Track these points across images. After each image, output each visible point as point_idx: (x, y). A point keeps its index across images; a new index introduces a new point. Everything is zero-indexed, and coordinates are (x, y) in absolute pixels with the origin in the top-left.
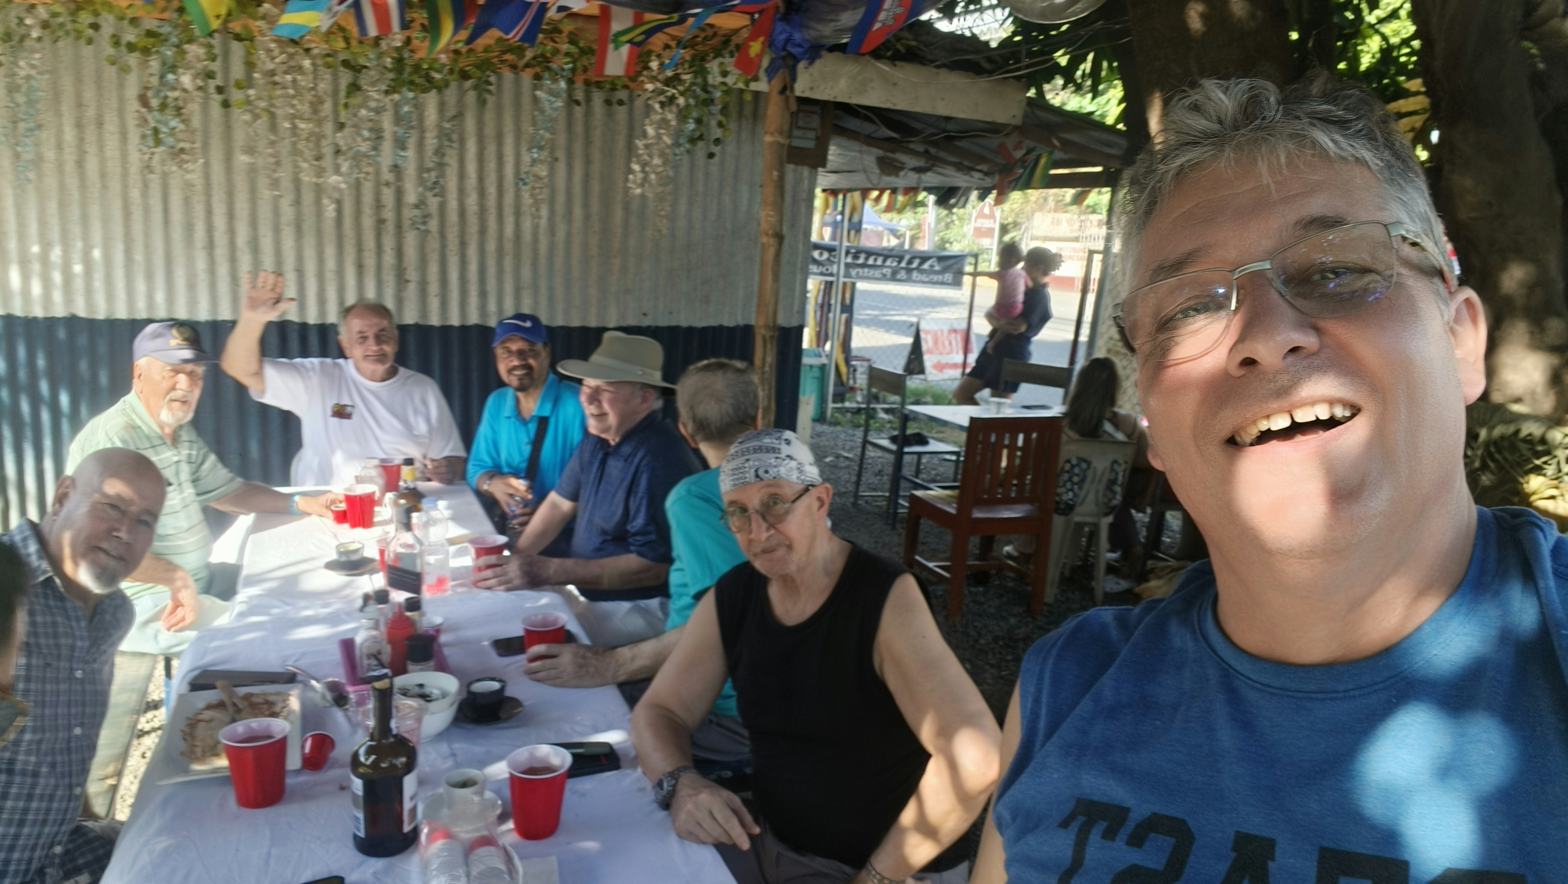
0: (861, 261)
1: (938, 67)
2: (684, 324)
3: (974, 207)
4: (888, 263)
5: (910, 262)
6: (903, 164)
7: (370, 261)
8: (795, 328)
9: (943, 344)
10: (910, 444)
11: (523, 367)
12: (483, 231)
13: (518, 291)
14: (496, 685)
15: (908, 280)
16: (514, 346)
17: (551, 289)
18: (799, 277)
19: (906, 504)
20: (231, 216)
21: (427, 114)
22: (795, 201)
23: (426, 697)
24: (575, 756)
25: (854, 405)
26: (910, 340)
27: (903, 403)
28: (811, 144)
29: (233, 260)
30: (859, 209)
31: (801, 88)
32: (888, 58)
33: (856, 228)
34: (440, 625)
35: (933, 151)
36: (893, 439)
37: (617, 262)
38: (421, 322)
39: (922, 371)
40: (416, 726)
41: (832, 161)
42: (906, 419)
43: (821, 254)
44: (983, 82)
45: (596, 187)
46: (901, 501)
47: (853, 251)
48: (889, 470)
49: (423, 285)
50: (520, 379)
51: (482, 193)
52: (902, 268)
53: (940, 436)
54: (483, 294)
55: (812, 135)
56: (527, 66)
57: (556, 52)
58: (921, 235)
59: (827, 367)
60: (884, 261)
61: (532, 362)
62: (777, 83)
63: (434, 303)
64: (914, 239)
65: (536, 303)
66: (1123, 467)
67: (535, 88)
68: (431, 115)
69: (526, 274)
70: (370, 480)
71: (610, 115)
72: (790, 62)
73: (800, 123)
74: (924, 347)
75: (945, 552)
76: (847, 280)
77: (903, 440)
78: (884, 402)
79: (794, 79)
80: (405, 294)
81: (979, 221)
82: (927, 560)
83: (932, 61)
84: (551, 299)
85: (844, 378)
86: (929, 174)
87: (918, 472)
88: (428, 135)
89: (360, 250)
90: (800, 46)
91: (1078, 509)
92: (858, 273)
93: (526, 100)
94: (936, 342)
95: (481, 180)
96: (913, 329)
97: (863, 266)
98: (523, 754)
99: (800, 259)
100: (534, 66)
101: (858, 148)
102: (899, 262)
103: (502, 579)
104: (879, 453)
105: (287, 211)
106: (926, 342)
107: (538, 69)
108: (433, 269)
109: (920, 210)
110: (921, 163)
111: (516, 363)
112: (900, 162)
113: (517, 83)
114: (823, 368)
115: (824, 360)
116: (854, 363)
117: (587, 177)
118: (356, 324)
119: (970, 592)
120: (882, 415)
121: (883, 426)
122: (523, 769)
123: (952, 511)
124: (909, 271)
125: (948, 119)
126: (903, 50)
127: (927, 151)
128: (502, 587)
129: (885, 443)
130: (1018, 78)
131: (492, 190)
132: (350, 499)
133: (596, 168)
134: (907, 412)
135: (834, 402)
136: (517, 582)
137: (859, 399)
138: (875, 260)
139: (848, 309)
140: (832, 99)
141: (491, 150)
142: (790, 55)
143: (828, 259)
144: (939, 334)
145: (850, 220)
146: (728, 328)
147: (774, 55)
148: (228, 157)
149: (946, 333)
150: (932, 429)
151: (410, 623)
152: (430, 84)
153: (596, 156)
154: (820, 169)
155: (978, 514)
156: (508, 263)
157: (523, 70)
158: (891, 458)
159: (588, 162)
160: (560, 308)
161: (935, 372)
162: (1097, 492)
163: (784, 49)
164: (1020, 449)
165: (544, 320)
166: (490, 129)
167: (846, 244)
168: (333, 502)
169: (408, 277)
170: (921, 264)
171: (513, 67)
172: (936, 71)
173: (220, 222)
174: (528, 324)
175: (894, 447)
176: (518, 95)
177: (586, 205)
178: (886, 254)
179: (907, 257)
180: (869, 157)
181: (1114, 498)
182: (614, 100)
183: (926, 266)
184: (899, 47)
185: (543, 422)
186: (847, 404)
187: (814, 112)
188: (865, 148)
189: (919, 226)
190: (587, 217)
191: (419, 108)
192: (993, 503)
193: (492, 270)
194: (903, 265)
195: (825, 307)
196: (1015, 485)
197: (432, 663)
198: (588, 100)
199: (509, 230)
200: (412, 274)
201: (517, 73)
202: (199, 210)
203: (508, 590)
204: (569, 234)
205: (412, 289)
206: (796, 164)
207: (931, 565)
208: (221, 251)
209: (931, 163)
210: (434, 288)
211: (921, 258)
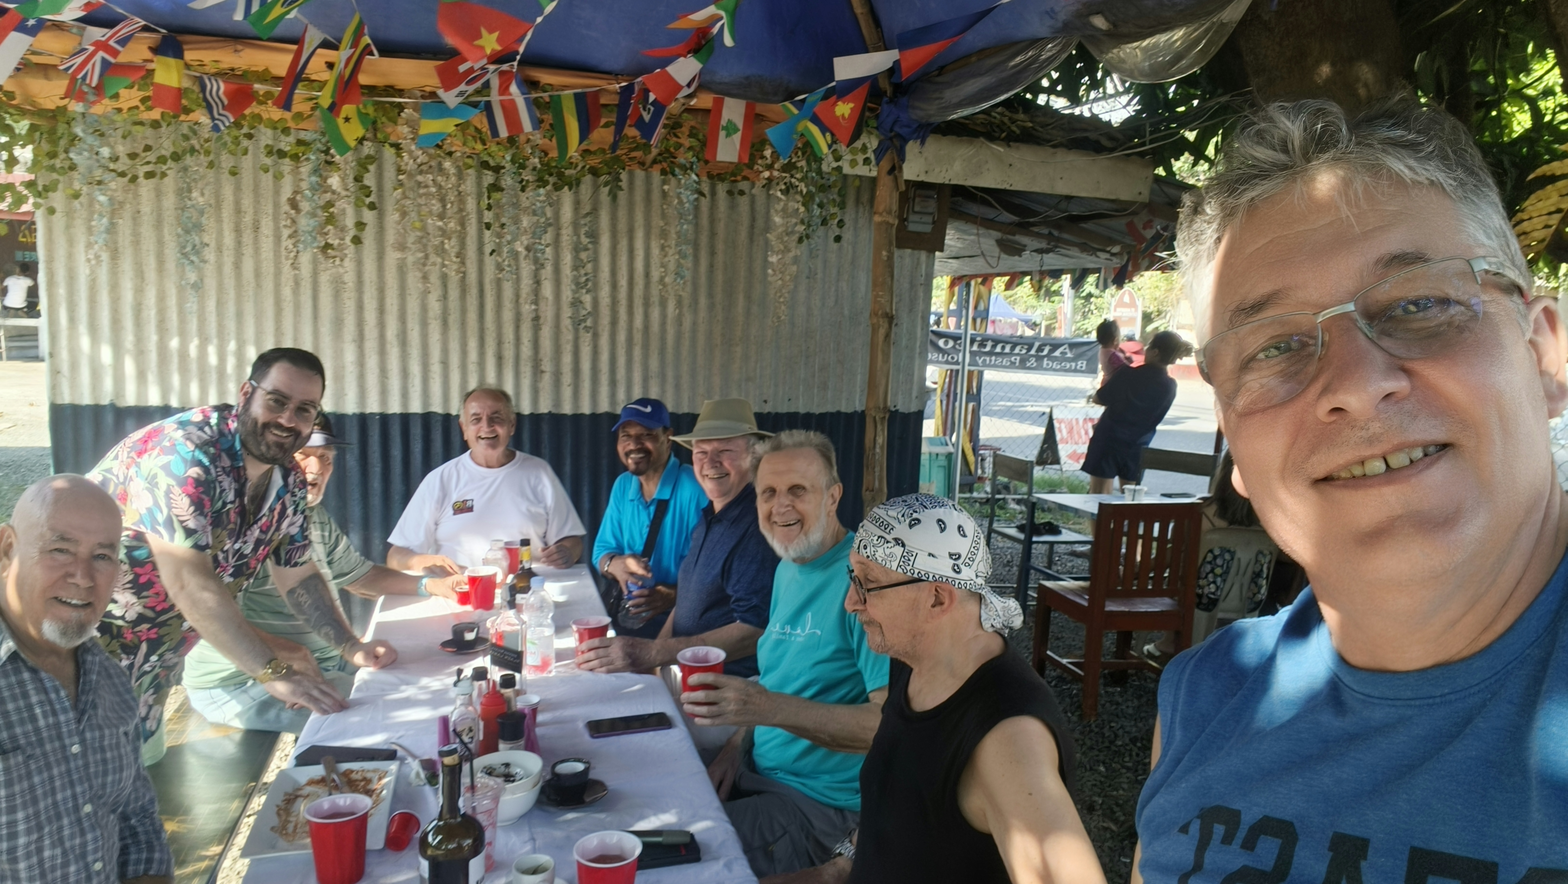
0: (988, 349)
1: (1054, 146)
2: (802, 411)
3: (1112, 296)
4: (1017, 351)
5: (1040, 349)
6: (1025, 246)
7: (509, 353)
8: (914, 413)
9: (1079, 433)
10: (1040, 534)
11: (638, 451)
12: (614, 322)
13: (646, 380)
14: (580, 767)
15: (1039, 368)
16: (633, 431)
17: (678, 378)
18: (917, 362)
19: (1035, 595)
20: (381, 310)
21: (562, 212)
22: (912, 285)
23: (509, 778)
24: (646, 845)
25: (983, 495)
26: (1042, 431)
27: (1030, 493)
28: (928, 229)
29: (382, 352)
30: (985, 297)
31: (912, 171)
32: (1003, 140)
33: (983, 315)
34: (538, 703)
35: (1056, 233)
36: (1021, 528)
37: (738, 350)
38: (554, 411)
39: (1056, 461)
40: (492, 806)
41: (951, 246)
42: (1033, 507)
43: (946, 343)
44: (1103, 160)
45: (720, 277)
46: (1030, 593)
47: (979, 339)
48: (1017, 561)
49: (557, 375)
50: (637, 463)
51: (614, 286)
52: (1032, 356)
53: (1077, 527)
54: (613, 383)
55: (929, 219)
56: (655, 162)
57: (679, 146)
58: (1057, 325)
59: (954, 456)
60: (1013, 349)
61: (649, 445)
62: (886, 164)
63: (567, 393)
64: (1049, 328)
65: (663, 391)
66: (1268, 559)
67: (664, 182)
68: (567, 213)
69: (654, 364)
70: (494, 562)
71: (733, 207)
72: (897, 143)
73: (917, 209)
74: (1058, 437)
75: (1080, 648)
76: (972, 368)
77: (1031, 528)
78: (1015, 493)
79: (902, 158)
80: (541, 385)
81: (1118, 309)
82: (1060, 656)
83: (1049, 141)
84: (677, 387)
85: (972, 468)
86: (1051, 255)
87: (1050, 563)
88: (564, 232)
89: (500, 343)
90: (908, 126)
91: (1221, 605)
92: (985, 361)
93: (656, 195)
94: (1070, 431)
95: (614, 273)
96: (1046, 419)
97: (991, 354)
98: (593, 841)
99: (918, 344)
100: (660, 162)
101: (975, 231)
102: (1029, 350)
103: (604, 660)
104: (1009, 544)
105: (435, 306)
106: (1060, 431)
107: (665, 165)
108: (567, 359)
109: (1056, 298)
110: (1044, 245)
111: (632, 447)
112: (1019, 244)
113: (648, 181)
114: (949, 456)
115: (951, 449)
116: (981, 452)
117: (711, 267)
118: (474, 407)
119: (1106, 692)
120: (1013, 505)
121: (1015, 517)
122: (593, 856)
123: (1085, 604)
124: (1039, 359)
125: (1069, 198)
126: (1018, 132)
127: (1050, 233)
128: (604, 669)
129: (1013, 532)
130: (1142, 155)
131: (623, 282)
132: (473, 580)
133: (720, 258)
134: (1034, 500)
135: (961, 492)
136: (619, 663)
137: (988, 489)
138: (1003, 348)
139: (975, 397)
140: (947, 182)
141: (623, 244)
142: (898, 136)
143: (954, 347)
144: (1074, 422)
145: (976, 307)
146: (846, 414)
147: (882, 137)
148: (381, 257)
149: (1081, 422)
150: (1069, 520)
151: (507, 702)
152: (563, 182)
153: (720, 246)
154: (937, 254)
155: (1112, 607)
156: (637, 352)
157: (651, 166)
158: (1019, 547)
159: (712, 253)
160: (686, 396)
161: (1070, 461)
162: (1242, 586)
163: (891, 130)
164: (1156, 539)
165: (670, 407)
166: (622, 226)
167: (971, 331)
168: (458, 584)
169: (543, 368)
170: (1052, 351)
171: (642, 164)
172: (1052, 150)
173: (371, 317)
174: (649, 409)
175: (1022, 536)
176: (648, 192)
177: (711, 295)
178: (1015, 342)
179: (1037, 344)
180: (988, 241)
181: (1259, 592)
182: (736, 191)
183: (1057, 353)
184: (1014, 128)
185: (662, 506)
186: (975, 494)
187: (931, 197)
188: (982, 231)
189: (1054, 317)
190: (711, 307)
191: (556, 205)
192: (1127, 595)
193: (621, 360)
194: (1033, 352)
195: (950, 396)
196: (1151, 578)
197: (522, 742)
198: (713, 193)
199: (638, 321)
200: (547, 366)
201: (646, 170)
202: (350, 305)
203: (609, 672)
204: (694, 324)
205: (546, 380)
206: (913, 248)
207: (1064, 661)
208: (371, 345)
209: (1053, 245)
210: (567, 378)
211: (1051, 345)
